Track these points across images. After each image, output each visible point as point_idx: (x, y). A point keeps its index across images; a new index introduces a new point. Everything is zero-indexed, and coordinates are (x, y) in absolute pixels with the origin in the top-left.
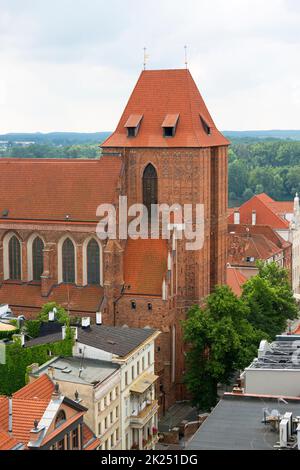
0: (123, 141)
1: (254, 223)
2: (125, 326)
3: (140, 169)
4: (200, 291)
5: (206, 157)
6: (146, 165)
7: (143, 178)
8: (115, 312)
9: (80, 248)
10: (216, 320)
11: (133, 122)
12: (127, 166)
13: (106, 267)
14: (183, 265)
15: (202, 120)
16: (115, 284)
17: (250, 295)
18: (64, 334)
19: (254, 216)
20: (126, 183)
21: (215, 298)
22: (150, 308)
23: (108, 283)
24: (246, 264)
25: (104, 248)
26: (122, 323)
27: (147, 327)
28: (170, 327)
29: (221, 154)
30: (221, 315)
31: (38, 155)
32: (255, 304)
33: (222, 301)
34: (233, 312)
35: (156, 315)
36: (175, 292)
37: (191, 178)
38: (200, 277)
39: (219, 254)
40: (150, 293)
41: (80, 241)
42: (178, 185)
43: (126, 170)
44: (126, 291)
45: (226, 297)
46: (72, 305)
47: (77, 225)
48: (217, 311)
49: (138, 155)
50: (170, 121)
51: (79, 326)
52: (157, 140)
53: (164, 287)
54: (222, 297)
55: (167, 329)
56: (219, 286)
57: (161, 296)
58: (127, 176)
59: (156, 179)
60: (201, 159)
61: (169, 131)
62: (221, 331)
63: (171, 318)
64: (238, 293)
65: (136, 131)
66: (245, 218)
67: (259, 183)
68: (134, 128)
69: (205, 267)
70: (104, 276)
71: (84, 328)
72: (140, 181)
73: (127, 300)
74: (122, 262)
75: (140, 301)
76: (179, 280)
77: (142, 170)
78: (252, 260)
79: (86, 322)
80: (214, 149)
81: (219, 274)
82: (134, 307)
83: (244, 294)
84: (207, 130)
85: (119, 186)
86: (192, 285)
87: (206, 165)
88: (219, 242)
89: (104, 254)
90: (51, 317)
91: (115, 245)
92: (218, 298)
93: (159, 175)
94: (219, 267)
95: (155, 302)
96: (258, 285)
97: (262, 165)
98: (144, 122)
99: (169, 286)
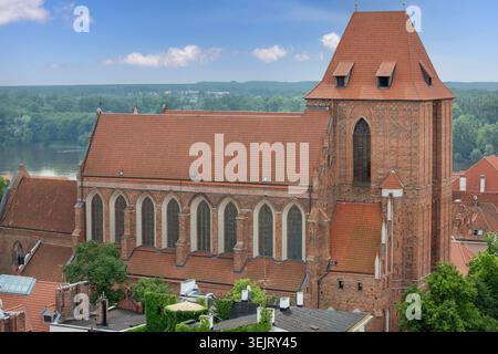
0: (331, 93)
1: (482, 190)
2: (331, 309)
3: (350, 126)
4: (419, 270)
5: (426, 113)
6: (357, 119)
7: (354, 136)
8: (320, 293)
9: (279, 216)
10: (437, 304)
11: (343, 69)
12: (335, 121)
13: (309, 239)
14: (400, 239)
15: (422, 69)
16: (319, 260)
17: (477, 275)
18: (259, 317)
19: (483, 181)
20: (334, 141)
21: (436, 278)
22: (360, 288)
23: (311, 258)
24: (472, 238)
25: (307, 217)
26: (327, 306)
27: (357, 311)
28: (384, 312)
29: (444, 109)
30: (443, 298)
31: (234, 107)
32: (483, 285)
33: (444, 281)
34: (458, 295)
35: (367, 296)
36: (389, 270)
37: (409, 136)
38: (420, 253)
39: (442, 225)
40: (361, 270)
41: (280, 208)
42: (395, 144)
43: (334, 126)
44: (332, 268)
45: (449, 277)
46: (268, 282)
47: (277, 189)
48: (438, 294)
49: (348, 109)
50: (385, 69)
51: (277, 307)
52: (370, 91)
53: (377, 263)
54: (445, 277)
55: (380, 314)
56: (442, 263)
57: (373, 274)
58: (335, 132)
59: (369, 137)
60: (422, 113)
61: (384, 82)
62: (442, 317)
63: (384, 300)
64: (463, 271)
65: (346, 81)
66: (473, 184)
67: (488, 142)
68: (343, 77)
69: (425, 242)
70: (307, 250)
71: (282, 310)
72: (350, 137)
73: (334, 278)
74: (328, 233)
75: (348, 280)
76: (396, 256)
77: (353, 126)
78: (480, 233)
79: (285, 303)
80: (437, 103)
81: (442, 250)
82: (341, 286)
83: (470, 272)
84: (429, 80)
85: (326, 144)
86: (409, 262)
87: (427, 120)
88: (442, 211)
89: (307, 224)
90: (245, 296)
91: (320, 213)
92: (440, 277)
93: (372, 133)
94: (442, 241)
95: (366, 281)
96: (487, 263)
97: (492, 122)
98: (355, 71)
99: (383, 262)
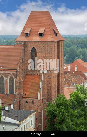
0: (24, 39)
1: (76, 70)
2: (24, 110)
3: (30, 49)
4: (53, 97)
5: (55, 45)
6: (32, 47)
7: (31, 53)
8: (20, 105)
9: (7, 80)
10: (58, 108)
11: (27, 31)
12: (25, 48)
13: (16, 87)
14: (46, 87)
15: (54, 30)
16: (20, 94)
17: (72, 98)
19: (76, 68)
20: (25, 55)
21: (58, 99)
22: (33, 103)
23: (17, 93)
24: (72, 86)
25: (16, 80)
26: (22, 109)
27: (32, 110)
28: (41, 110)
30: (60, 106)
32: (75, 102)
33: (60, 100)
34: (66, 105)
35: (36, 106)
36: (43, 97)
37: (49, 53)
38: (53, 91)
39: (61, 82)
40: (33, 97)
41: (7, 77)
42: (45, 55)
43: (24, 50)
44: (24, 96)
45: (62, 99)
47: (5, 71)
48: (58, 104)
49: (29, 44)
50: (41, 31)
51: (4, 109)
52: (36, 38)
53: (39, 95)
54: (61, 99)
55: (39, 111)
56: (60, 95)
57: (37, 98)
58: (25, 52)
59: (36, 53)
60: (53, 46)
61: (41, 35)
62: (60, 112)
63: (42, 107)
64: (68, 97)
65: (28, 35)
66: (73, 68)
67: (81, 55)
68: (27, 33)
69: (55, 87)
70: (16, 90)
71: (6, 110)
72: (30, 54)
73: (24, 100)
74: (22, 85)
75: (29, 100)
76: (45, 92)
77: (31, 50)
78: (75, 84)
80: (59, 42)
81: (61, 90)
82: (27, 102)
84: (56, 34)
85: (22, 56)
86: (50, 94)
87: (55, 47)
88: (61, 77)
89: (16, 82)
91: (20, 78)
92: (59, 99)
93: (37, 52)
94: (61, 87)
95: (35, 100)
96: (76, 94)
97: (82, 48)
98: (31, 31)
99: (41, 94)
